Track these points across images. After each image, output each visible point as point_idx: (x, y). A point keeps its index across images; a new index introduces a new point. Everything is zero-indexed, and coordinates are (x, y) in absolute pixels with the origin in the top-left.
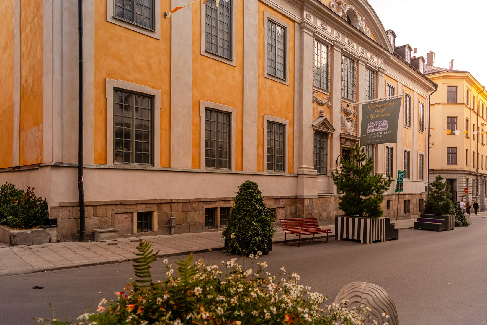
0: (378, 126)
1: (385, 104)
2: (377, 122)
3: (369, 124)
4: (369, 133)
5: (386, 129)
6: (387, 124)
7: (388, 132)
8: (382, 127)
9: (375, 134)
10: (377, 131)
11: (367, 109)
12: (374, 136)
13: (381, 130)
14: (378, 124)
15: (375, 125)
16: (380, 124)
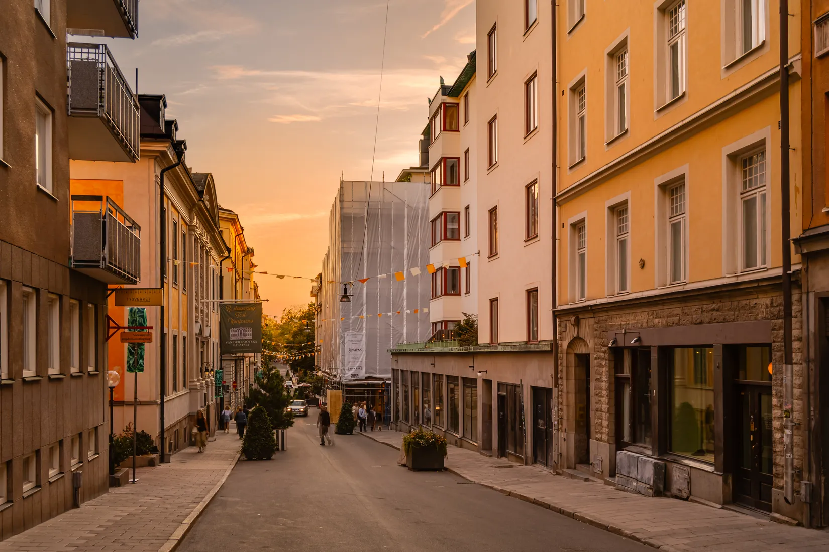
0: (241, 333)
1: (245, 308)
2: (240, 328)
3: (231, 330)
4: (233, 340)
5: (250, 337)
6: (251, 333)
7: (254, 342)
8: (246, 335)
9: (239, 342)
10: (241, 339)
11: (226, 311)
12: (239, 344)
13: (245, 339)
14: (241, 331)
15: (238, 332)
16: (244, 331)
